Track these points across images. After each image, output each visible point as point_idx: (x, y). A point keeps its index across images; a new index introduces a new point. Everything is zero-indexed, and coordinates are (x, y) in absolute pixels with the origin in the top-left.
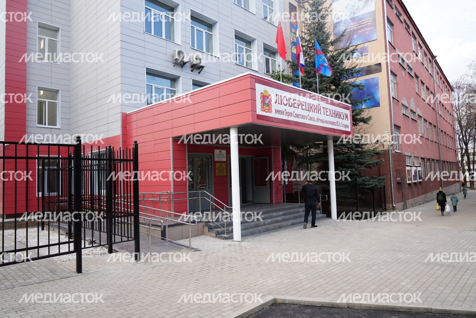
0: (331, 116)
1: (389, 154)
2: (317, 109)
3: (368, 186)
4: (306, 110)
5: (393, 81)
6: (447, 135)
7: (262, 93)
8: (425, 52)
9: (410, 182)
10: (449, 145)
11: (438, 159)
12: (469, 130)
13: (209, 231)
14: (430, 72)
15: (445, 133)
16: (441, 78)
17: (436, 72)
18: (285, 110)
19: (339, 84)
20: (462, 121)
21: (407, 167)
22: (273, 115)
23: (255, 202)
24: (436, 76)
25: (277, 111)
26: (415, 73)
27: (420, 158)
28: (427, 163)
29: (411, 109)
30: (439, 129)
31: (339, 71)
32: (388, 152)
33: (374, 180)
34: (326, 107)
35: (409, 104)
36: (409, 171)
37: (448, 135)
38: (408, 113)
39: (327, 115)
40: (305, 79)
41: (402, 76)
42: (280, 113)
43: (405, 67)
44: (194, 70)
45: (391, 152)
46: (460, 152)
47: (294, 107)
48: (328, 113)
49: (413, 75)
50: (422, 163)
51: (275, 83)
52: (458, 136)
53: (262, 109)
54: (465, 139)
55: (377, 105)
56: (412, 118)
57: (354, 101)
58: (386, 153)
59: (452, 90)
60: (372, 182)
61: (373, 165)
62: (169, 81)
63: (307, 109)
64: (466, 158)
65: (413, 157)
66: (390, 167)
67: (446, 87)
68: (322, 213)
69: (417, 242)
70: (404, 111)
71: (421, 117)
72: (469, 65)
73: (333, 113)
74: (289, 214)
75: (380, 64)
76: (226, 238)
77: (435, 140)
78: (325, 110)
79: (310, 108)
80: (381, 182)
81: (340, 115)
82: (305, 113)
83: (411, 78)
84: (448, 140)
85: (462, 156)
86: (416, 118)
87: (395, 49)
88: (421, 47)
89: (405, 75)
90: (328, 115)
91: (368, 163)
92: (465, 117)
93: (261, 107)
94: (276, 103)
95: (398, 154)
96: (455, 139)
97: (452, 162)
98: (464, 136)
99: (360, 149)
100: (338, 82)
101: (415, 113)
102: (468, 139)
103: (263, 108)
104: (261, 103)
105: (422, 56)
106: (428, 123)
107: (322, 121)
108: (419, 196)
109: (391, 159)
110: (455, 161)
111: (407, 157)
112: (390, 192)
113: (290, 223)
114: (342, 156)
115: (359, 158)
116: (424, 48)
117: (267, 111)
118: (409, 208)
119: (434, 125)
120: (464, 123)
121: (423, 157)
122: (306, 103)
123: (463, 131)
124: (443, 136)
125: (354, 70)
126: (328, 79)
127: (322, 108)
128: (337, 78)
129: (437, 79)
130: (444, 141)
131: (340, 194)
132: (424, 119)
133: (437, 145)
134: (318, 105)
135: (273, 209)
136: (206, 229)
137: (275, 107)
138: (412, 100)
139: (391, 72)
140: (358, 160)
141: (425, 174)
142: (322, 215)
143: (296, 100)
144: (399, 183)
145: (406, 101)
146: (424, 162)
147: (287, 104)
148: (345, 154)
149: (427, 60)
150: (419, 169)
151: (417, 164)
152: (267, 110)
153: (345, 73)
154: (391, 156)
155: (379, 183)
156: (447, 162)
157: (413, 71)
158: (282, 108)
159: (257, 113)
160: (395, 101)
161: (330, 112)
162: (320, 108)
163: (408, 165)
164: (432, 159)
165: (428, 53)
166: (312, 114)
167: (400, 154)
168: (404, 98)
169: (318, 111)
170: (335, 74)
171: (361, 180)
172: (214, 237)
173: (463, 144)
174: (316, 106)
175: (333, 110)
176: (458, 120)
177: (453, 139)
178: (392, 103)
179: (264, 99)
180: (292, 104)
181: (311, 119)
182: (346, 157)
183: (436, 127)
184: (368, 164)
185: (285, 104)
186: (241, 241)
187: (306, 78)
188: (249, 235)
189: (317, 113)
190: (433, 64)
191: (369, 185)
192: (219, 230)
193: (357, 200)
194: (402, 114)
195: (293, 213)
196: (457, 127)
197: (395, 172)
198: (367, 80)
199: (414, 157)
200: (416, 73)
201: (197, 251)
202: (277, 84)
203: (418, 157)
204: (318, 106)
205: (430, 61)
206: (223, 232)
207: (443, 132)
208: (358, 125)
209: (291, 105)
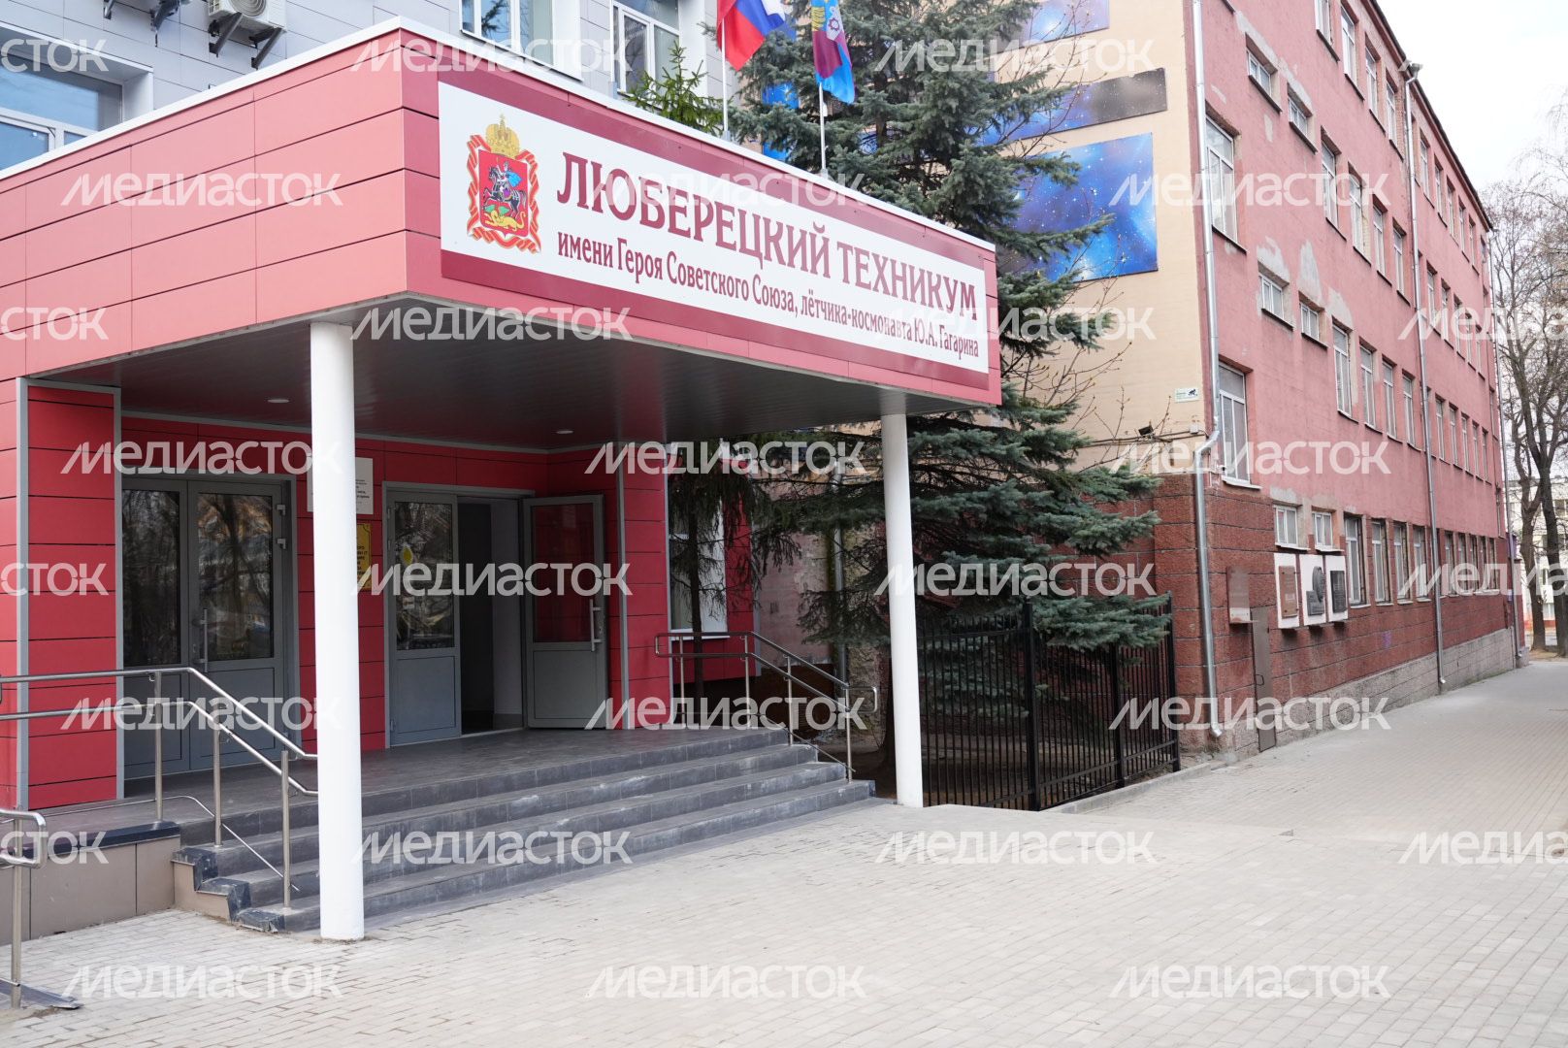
0: (886, 291)
1: (1195, 495)
2: (810, 253)
3: (1083, 642)
4: (744, 250)
5: (1222, 157)
6: (1460, 417)
7: (476, 140)
8: (1368, 43)
9: (1292, 623)
10: (1472, 458)
11: (1420, 524)
12: (1554, 401)
13: (197, 887)
14: (1392, 133)
15: (1454, 408)
16: (1439, 168)
17: (1419, 140)
18: (621, 241)
19: (956, 153)
20: (1527, 362)
21: (1277, 556)
22: (546, 260)
23: (532, 723)
24: (1415, 155)
25: (569, 245)
26: (1323, 131)
27: (1340, 516)
28: (1369, 538)
29: (1300, 294)
30: (1429, 389)
31: (957, 86)
32: (1190, 485)
33: (1112, 614)
34: (854, 244)
35: (1294, 269)
36: (1291, 576)
37: (1466, 417)
38: (1287, 309)
39: (859, 284)
40: (795, 121)
41: (1265, 139)
42: (590, 254)
43: (1278, 96)
44: (227, 47)
45: (1205, 483)
46: (1520, 496)
47: (673, 229)
48: (870, 276)
49: (1314, 138)
50: (1349, 539)
51: (564, 97)
52: (1508, 426)
53: (478, 224)
54: (1537, 439)
55: (1145, 263)
56: (1304, 335)
57: (1032, 235)
58: (1177, 489)
59: (1488, 226)
60: (1104, 624)
61: (1112, 539)
62: (90, 98)
63: (750, 245)
64: (1540, 522)
65: (1306, 511)
66: (1198, 553)
67: (1463, 208)
68: (855, 777)
69: (1260, 923)
70: (1267, 299)
71: (1347, 330)
72: (1552, 112)
73: (895, 277)
74: (683, 782)
75: (1159, 75)
76: (283, 925)
77: (1408, 437)
78: (852, 258)
79: (767, 243)
80: (1147, 623)
81: (935, 289)
82: (740, 266)
83: (1307, 152)
84: (1463, 439)
85: (1528, 513)
86: (1325, 332)
87: (1232, 11)
88: (1355, 21)
89: (1278, 135)
90: (868, 286)
91: (1086, 532)
92: (1540, 346)
93: (468, 216)
94: (563, 198)
95: (1239, 493)
96: (1495, 438)
97: (1483, 538)
98: (1533, 429)
99: (1053, 467)
100: (952, 141)
101: (1321, 310)
102: (1549, 438)
103: (484, 219)
104: (471, 193)
105: (1359, 58)
106: (1377, 358)
107: (834, 313)
108: (1336, 686)
109: (1206, 516)
110: (1495, 535)
111: (1278, 509)
112: (1197, 668)
113: (672, 831)
114: (962, 497)
115: (1048, 509)
116: (1366, 23)
117: (509, 236)
118: (1287, 742)
119: (1405, 373)
120: (1534, 368)
121: (1353, 511)
122: (743, 213)
123: (1532, 405)
124: (1444, 420)
125: (1031, 91)
126: (907, 126)
127: (832, 246)
128: (948, 120)
129: (1423, 168)
130: (1447, 445)
131: (951, 682)
132: (1363, 343)
133: (1418, 459)
134: (810, 229)
135: (599, 758)
136: (185, 875)
137: (554, 217)
138: (1307, 251)
139: (1210, 112)
140: (1042, 518)
141: (1364, 588)
142: (853, 784)
143: (683, 194)
144: (1240, 629)
145: (1278, 251)
146: (1360, 535)
147: (631, 210)
148: (979, 489)
149: (1375, 80)
150: (1336, 564)
151: (1328, 543)
152: (506, 232)
153: (986, 97)
154: (1206, 502)
155: (1140, 625)
156: (1462, 535)
157: (1313, 120)
158: (601, 228)
159: (447, 244)
160: (1228, 248)
161: (881, 269)
162: (825, 249)
163: (1283, 545)
164: (1396, 522)
165: (1382, 51)
166: (775, 274)
167: (1248, 493)
168: (1269, 240)
169: (815, 260)
170: (940, 103)
171: (1051, 611)
172: (220, 920)
173: (1532, 460)
174: (803, 233)
175: (894, 262)
176: (1512, 357)
177: (1490, 436)
178: (1208, 257)
179: (493, 172)
180: (659, 208)
181: (771, 297)
182: (982, 500)
183: (1416, 382)
184: (1087, 537)
185: (623, 208)
186: (365, 939)
187: (798, 117)
188: (433, 900)
189: (804, 268)
190: (1405, 101)
191: (1087, 634)
192: (253, 879)
193: (1031, 710)
194: (1260, 313)
195: (704, 778)
196: (1507, 388)
197: (1224, 578)
198: (1102, 146)
199: (1314, 509)
200: (1328, 134)
201: (53, 1010)
202: (573, 100)
203: (1333, 512)
204: (813, 237)
205: (1394, 89)
206: (273, 894)
207: (1447, 405)
208: (1049, 348)
209: (653, 216)
